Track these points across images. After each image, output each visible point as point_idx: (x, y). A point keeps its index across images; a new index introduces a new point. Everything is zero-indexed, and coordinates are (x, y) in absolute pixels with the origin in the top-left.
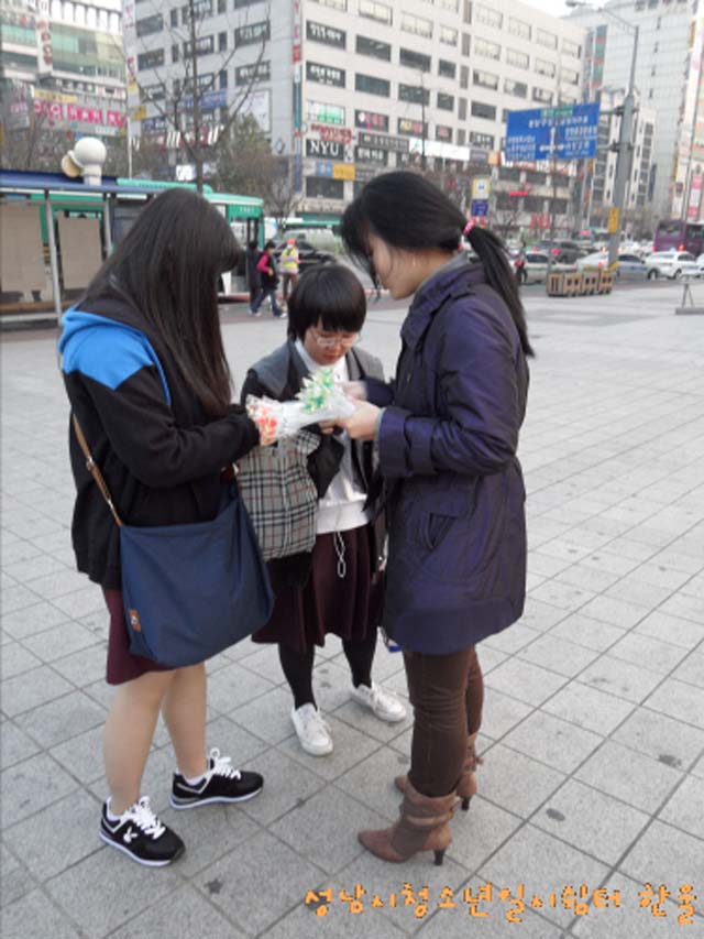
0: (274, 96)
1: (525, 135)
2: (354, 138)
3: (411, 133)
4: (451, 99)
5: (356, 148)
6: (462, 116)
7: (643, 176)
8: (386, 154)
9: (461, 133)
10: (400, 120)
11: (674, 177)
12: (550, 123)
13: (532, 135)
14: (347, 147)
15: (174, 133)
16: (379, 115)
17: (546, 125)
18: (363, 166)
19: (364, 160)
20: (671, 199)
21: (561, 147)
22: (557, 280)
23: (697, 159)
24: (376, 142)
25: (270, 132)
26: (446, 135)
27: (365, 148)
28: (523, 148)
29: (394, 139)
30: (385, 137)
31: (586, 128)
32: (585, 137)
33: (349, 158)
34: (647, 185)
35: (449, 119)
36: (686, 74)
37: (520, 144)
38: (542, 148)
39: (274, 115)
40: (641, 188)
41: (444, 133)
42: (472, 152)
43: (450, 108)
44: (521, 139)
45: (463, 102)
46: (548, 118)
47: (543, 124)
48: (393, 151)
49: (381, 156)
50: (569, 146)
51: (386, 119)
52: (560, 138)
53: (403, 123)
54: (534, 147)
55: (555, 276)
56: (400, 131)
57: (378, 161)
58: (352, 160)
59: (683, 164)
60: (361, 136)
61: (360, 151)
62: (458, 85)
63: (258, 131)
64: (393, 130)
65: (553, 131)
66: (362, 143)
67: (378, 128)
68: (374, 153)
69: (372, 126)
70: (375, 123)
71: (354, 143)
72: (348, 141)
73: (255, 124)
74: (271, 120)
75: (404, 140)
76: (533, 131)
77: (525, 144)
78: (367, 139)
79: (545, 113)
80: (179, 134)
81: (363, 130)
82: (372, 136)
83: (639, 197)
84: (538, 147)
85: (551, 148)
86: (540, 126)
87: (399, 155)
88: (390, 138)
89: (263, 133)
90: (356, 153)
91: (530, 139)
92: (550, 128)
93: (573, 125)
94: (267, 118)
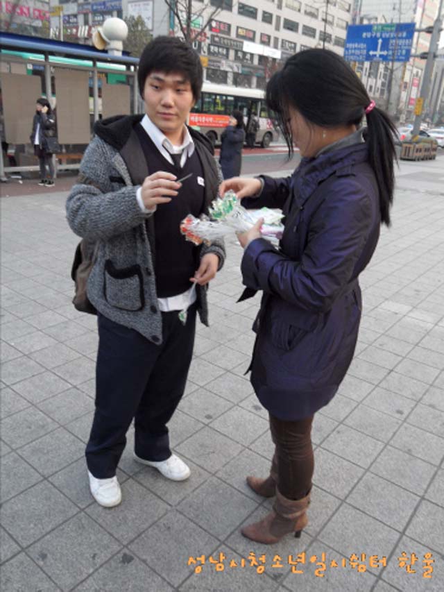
0: (155, 5)
1: (359, 43)
2: (208, 38)
3: (245, 38)
4: (271, 15)
5: (209, 45)
6: (277, 28)
7: (385, 76)
8: (228, 50)
9: (276, 39)
10: (238, 28)
11: (403, 78)
12: (378, 35)
13: (364, 43)
14: (203, 44)
15: (84, 27)
16: (225, 23)
17: (376, 36)
18: (213, 58)
19: (214, 54)
20: (400, 93)
21: (385, 53)
22: (409, 148)
23: (417, 67)
24: (222, 42)
25: (152, 30)
26: (267, 40)
27: (215, 45)
28: (357, 52)
29: (234, 41)
30: (227, 39)
31: (404, 40)
32: (403, 47)
33: (204, 52)
34: (387, 82)
35: (269, 29)
36: (415, 11)
37: (355, 49)
38: (371, 53)
39: (155, 19)
40: (383, 84)
41: (265, 39)
42: (283, 53)
43: (270, 22)
44: (356, 45)
45: (278, 18)
46: (377, 31)
47: (374, 35)
48: (233, 49)
49: (225, 52)
50: (390, 53)
51: (229, 26)
52: (385, 46)
53: (240, 30)
54: (365, 52)
55: (408, 145)
56: (238, 35)
57: (223, 55)
58: (206, 54)
59: (409, 70)
60: (213, 36)
61: (212, 47)
62: (276, 6)
63: (145, 29)
64: (233, 35)
65: (380, 41)
66: (213, 43)
67: (223, 32)
68: (220, 50)
69: (220, 31)
70: (222, 29)
71: (208, 41)
72: (204, 41)
73: (143, 23)
74: (153, 21)
75: (240, 42)
76: (366, 40)
77: (359, 49)
78: (217, 39)
79: (375, 28)
80: (87, 27)
81: (215, 34)
82: (220, 38)
83: (381, 90)
84: (368, 51)
85: (378, 53)
86: (371, 37)
87: (236, 51)
88: (231, 40)
89: (148, 31)
90: (209, 49)
91: (363, 46)
92: (378, 39)
93: (394, 38)
94: (151, 20)
